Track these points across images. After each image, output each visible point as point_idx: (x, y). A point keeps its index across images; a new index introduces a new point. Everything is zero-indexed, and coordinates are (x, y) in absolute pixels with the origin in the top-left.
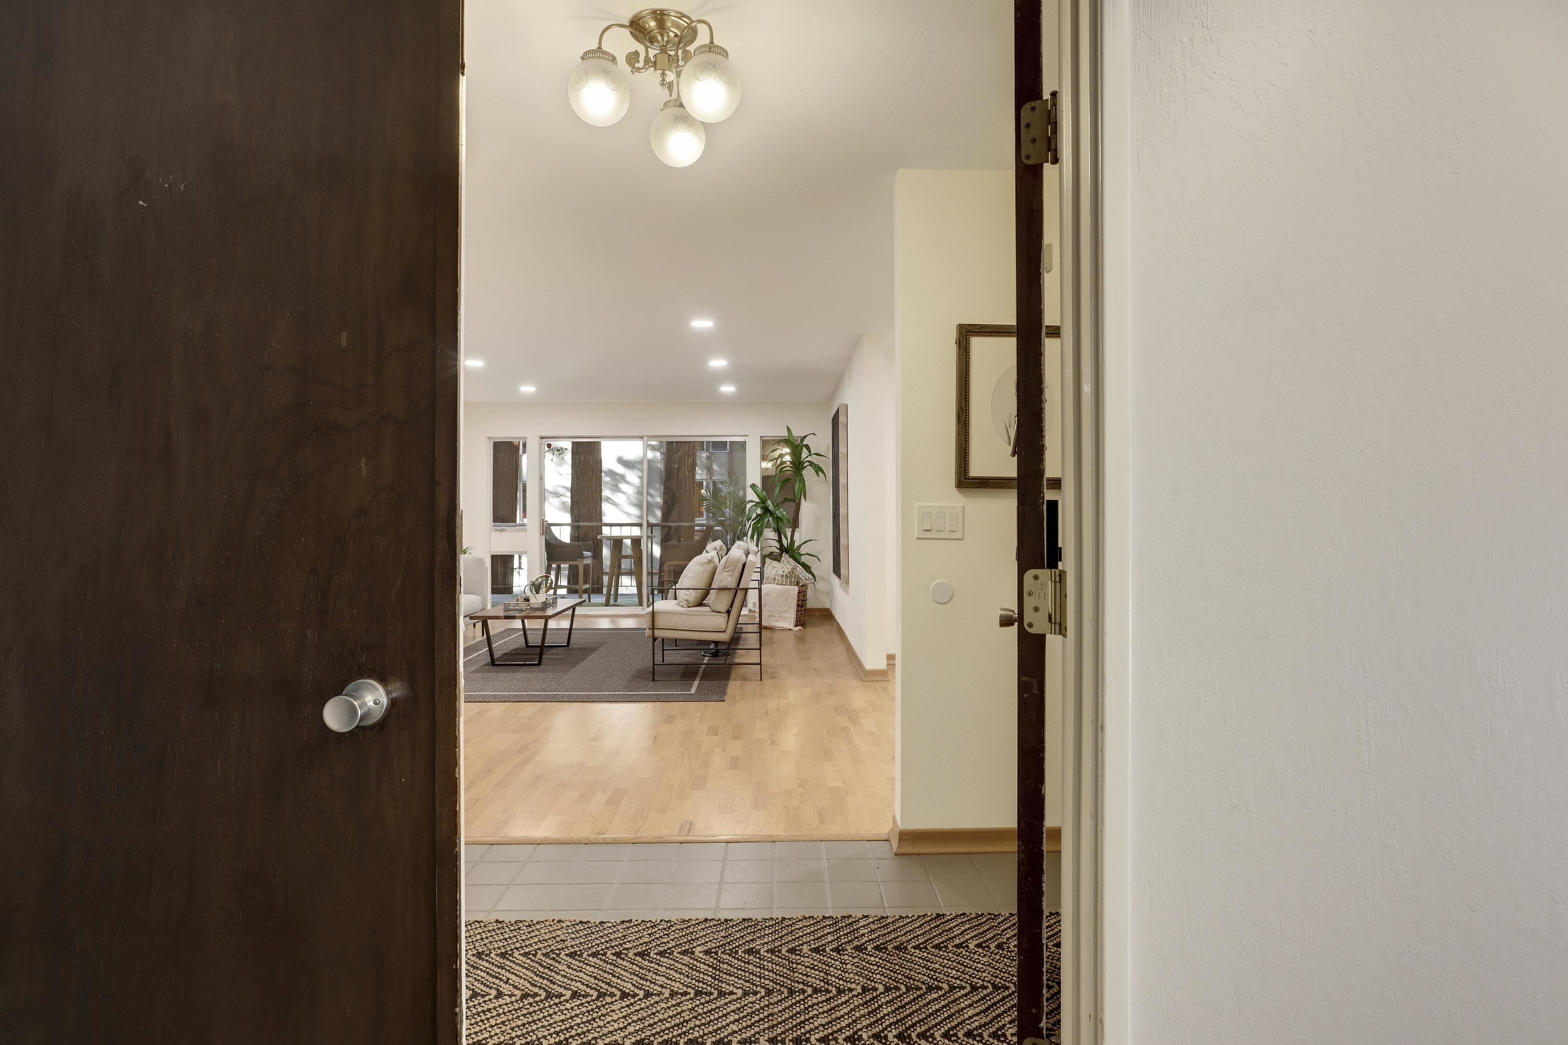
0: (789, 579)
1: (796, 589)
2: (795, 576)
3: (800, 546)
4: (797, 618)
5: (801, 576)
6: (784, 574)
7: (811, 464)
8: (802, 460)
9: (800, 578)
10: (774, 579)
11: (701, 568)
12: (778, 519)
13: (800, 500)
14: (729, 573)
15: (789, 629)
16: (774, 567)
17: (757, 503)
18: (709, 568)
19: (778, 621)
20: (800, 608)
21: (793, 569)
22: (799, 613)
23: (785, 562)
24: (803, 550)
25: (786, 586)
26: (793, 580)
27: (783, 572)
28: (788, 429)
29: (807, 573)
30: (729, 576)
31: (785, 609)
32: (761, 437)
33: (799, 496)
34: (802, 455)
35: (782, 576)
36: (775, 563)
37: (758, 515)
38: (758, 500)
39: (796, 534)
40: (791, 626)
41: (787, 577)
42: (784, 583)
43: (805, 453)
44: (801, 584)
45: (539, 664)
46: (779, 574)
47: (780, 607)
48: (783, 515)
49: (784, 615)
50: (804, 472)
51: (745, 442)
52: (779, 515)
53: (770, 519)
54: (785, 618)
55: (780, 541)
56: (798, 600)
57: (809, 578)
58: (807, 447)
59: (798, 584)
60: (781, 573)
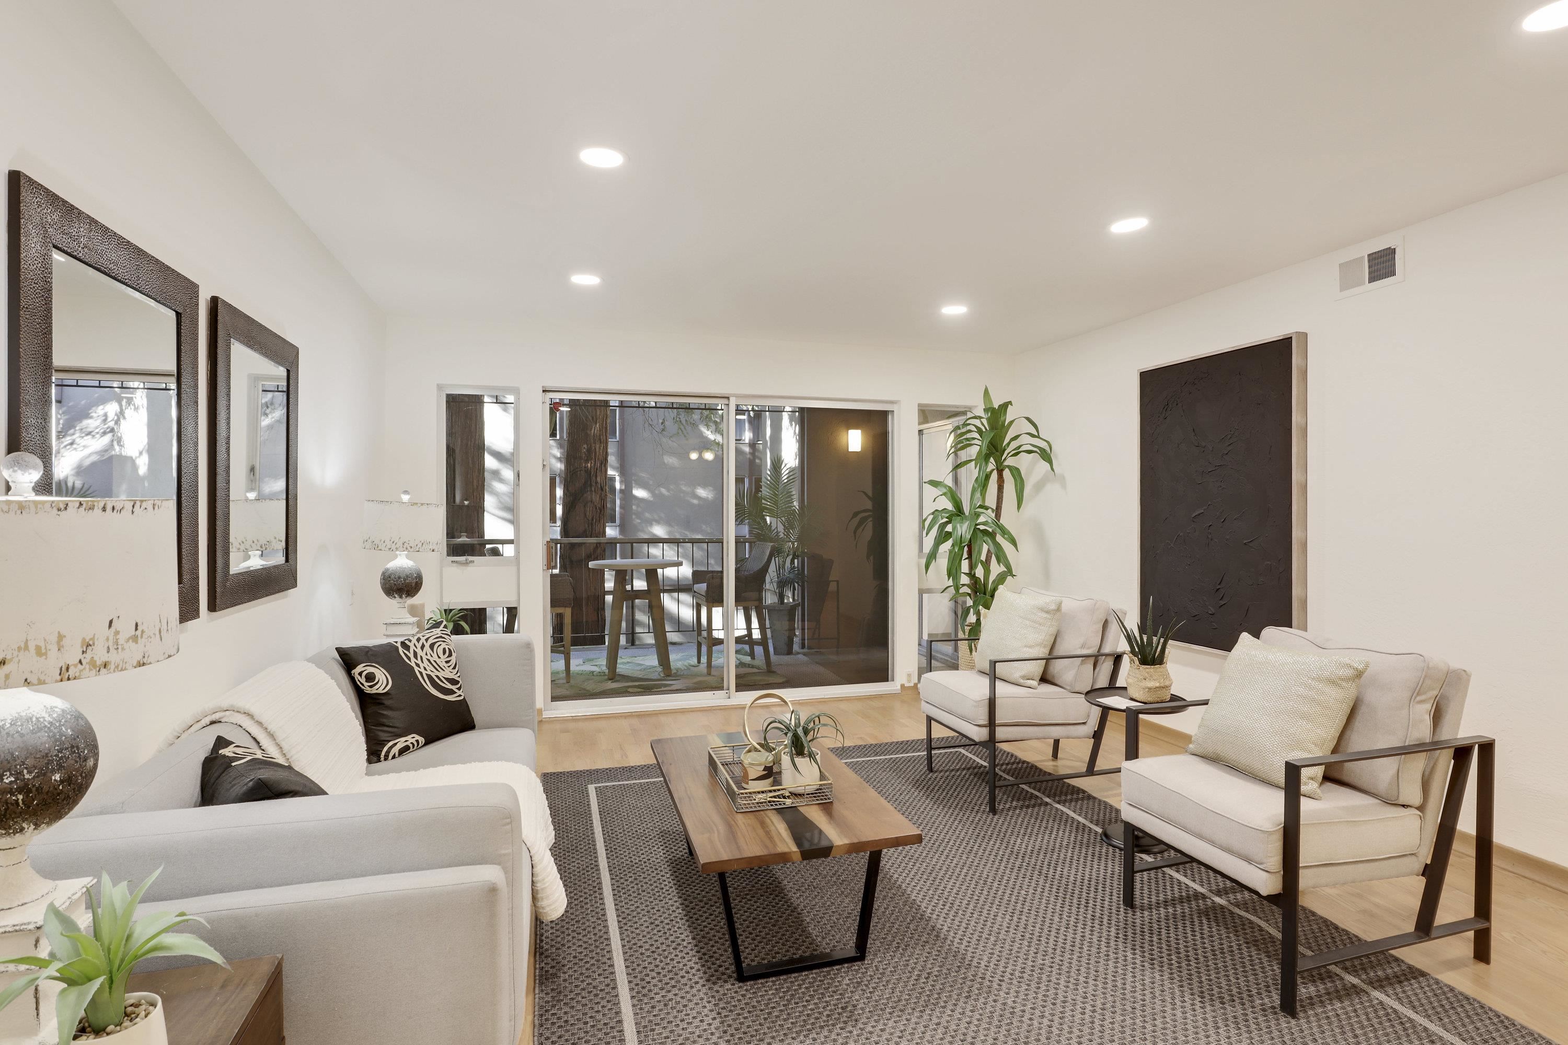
28: (987, 392)
32: (919, 405)
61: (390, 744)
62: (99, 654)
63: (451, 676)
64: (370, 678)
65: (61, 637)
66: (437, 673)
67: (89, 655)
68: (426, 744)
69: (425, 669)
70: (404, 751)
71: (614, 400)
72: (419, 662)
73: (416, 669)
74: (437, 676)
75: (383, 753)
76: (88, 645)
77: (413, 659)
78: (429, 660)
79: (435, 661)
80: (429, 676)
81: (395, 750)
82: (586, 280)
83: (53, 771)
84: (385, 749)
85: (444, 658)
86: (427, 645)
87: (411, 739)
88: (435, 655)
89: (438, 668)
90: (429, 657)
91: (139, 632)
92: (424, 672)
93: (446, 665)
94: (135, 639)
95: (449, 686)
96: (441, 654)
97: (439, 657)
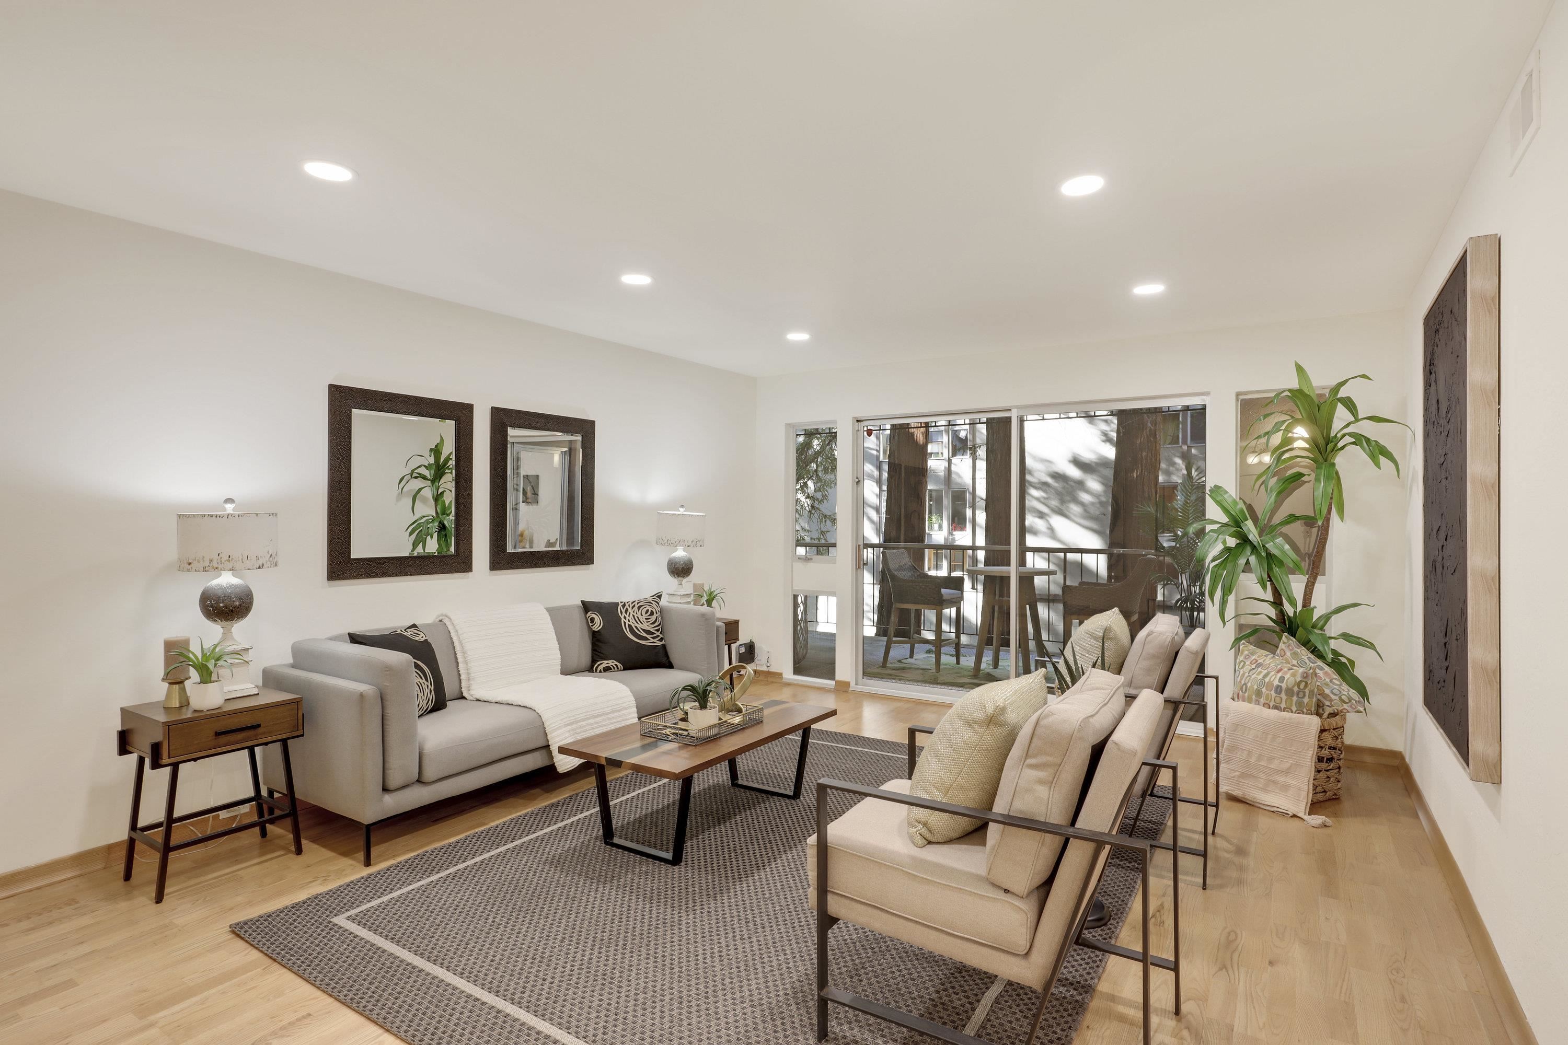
0: (1295, 698)
1: (1313, 723)
2: (1311, 692)
3: (1327, 618)
4: (1315, 787)
5: (1327, 691)
6: (1284, 685)
7: (1359, 440)
8: (1332, 434)
9: (1326, 697)
10: (1259, 693)
11: (967, 735)
12: (1270, 559)
13: (1327, 520)
14: (1041, 774)
15: (1294, 816)
16: (1259, 665)
17: (1225, 525)
18: (991, 737)
19: (1264, 790)
20: (1324, 765)
21: (1305, 676)
22: (1323, 775)
23: (1288, 654)
24: (1335, 627)
25: (1287, 715)
26: (1306, 700)
27: (1282, 679)
28: (1300, 369)
29: (1345, 687)
30: (1041, 782)
31: (1285, 766)
32: (1238, 394)
33: (1325, 511)
34: (1335, 420)
35: (1278, 690)
36: (1262, 655)
37: (1227, 549)
38: (1225, 519)
39: (1320, 588)
40: (1300, 808)
41: (1290, 692)
42: (1283, 706)
43: (1341, 415)
44: (1328, 710)
45: (676, 860)
46: (1270, 683)
47: (1271, 759)
48: (1283, 552)
49: (1281, 779)
50: (1340, 460)
51: (1204, 408)
52: (1274, 551)
53: (1253, 559)
54: (1285, 788)
55: (1277, 603)
56: (1320, 747)
57: (1350, 699)
58: (1349, 404)
59: (1318, 710)
60: (1276, 683)
61: (599, 663)
62: (215, 564)
63: (648, 628)
64: (592, 620)
65: (204, 557)
66: (637, 625)
67: (211, 564)
68: (624, 669)
69: (629, 621)
70: (607, 669)
71: (913, 422)
72: (627, 616)
73: (623, 619)
74: (636, 627)
75: (595, 668)
76: (211, 561)
77: (624, 614)
78: (633, 616)
79: (638, 617)
80: (630, 626)
81: (601, 667)
82: (798, 337)
83: (220, 603)
84: (596, 665)
85: (645, 616)
86: (637, 606)
87: (611, 663)
88: (639, 614)
89: (638, 620)
90: (635, 614)
91: (230, 559)
92: (627, 622)
93: (645, 621)
94: (229, 561)
95: (644, 635)
96: (643, 613)
97: (642, 615)
